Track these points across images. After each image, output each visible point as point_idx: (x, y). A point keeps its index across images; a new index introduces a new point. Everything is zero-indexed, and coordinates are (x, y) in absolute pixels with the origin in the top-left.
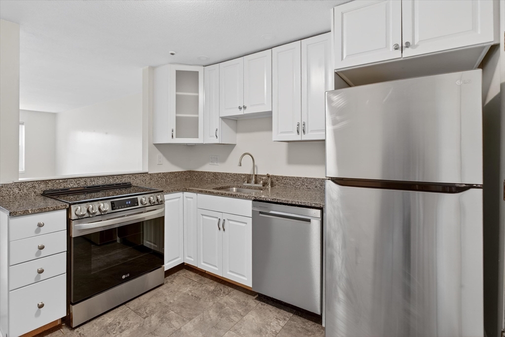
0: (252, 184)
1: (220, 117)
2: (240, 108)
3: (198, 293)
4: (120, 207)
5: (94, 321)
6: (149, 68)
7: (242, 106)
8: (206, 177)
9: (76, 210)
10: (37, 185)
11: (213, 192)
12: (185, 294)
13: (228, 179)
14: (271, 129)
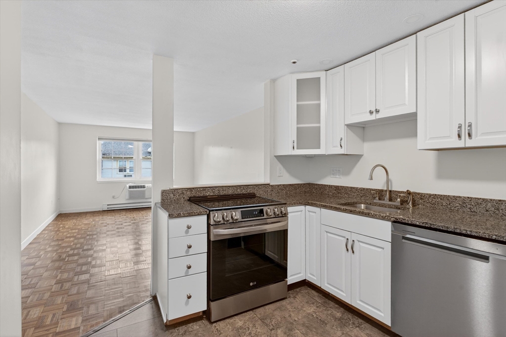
0: (386, 201)
1: (345, 125)
2: (371, 112)
3: (323, 317)
4: (249, 217)
5: (227, 320)
6: (270, 81)
7: (373, 110)
8: (327, 190)
9: (214, 217)
10: (185, 192)
11: (339, 208)
12: (309, 314)
13: (353, 194)
14: (416, 135)
